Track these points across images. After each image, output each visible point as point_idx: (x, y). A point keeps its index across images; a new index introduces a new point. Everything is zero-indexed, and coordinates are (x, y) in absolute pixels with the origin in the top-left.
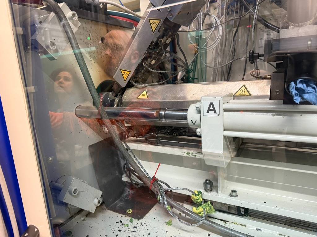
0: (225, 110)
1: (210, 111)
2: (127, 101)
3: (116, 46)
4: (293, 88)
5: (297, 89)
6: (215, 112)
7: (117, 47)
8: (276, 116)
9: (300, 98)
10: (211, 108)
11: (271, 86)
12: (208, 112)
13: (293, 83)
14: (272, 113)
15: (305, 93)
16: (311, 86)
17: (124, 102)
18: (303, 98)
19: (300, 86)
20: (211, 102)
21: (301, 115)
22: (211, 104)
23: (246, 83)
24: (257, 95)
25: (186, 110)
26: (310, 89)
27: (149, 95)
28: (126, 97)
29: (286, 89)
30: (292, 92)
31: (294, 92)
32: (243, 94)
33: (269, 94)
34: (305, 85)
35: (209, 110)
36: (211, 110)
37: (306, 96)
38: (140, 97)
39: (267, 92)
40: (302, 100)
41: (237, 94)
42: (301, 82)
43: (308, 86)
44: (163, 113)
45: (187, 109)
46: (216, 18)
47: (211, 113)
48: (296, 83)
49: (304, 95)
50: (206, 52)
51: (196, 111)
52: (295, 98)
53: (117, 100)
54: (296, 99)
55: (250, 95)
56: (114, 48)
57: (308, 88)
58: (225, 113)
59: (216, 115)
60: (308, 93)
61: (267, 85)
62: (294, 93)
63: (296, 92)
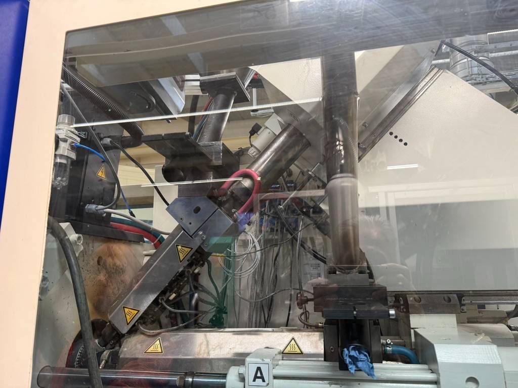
0: (275, 377)
1: (257, 379)
2: (128, 356)
3: (115, 267)
4: (347, 355)
5: (350, 357)
6: (264, 381)
7: (116, 269)
8: (333, 386)
9: (354, 366)
10: (259, 375)
11: (324, 341)
12: (254, 380)
13: (345, 349)
14: (328, 382)
15: (359, 361)
16: (363, 354)
17: (122, 358)
18: (357, 367)
19: (353, 353)
20: (259, 365)
21: (359, 384)
22: (259, 369)
23: (296, 335)
24: (309, 353)
25: (224, 376)
26: (362, 357)
27: (165, 348)
28: (126, 349)
29: (340, 355)
30: (346, 360)
31: (348, 360)
32: (293, 351)
33: (322, 351)
34: (357, 352)
35: (256, 377)
36: (259, 378)
37: (360, 364)
38: (149, 351)
39: (321, 350)
40: (356, 369)
41: (286, 351)
42: (353, 349)
43: (360, 353)
44: (190, 380)
45: (226, 374)
46: (253, 237)
47: (259, 381)
48: (348, 350)
49: (358, 363)
50: (240, 279)
51: (237, 378)
52: (350, 366)
53: (106, 353)
54: (350, 368)
55: (302, 353)
56: (112, 270)
57: (361, 355)
58: (276, 381)
59: (264, 384)
60: (361, 361)
61: (320, 340)
62: (348, 362)
63: (350, 360)
